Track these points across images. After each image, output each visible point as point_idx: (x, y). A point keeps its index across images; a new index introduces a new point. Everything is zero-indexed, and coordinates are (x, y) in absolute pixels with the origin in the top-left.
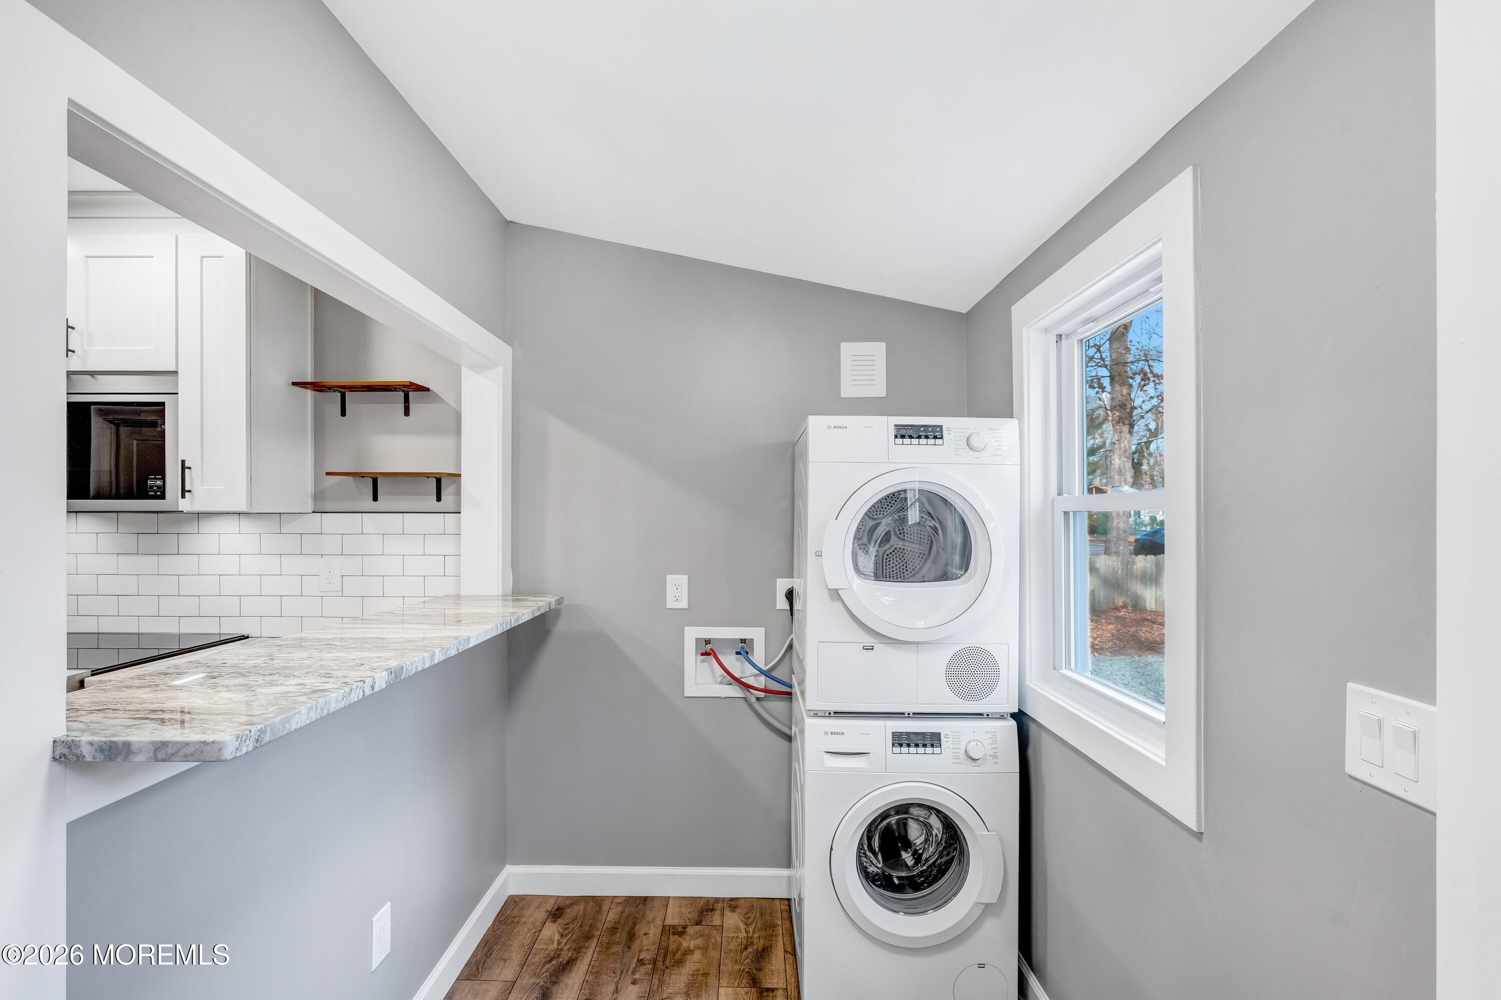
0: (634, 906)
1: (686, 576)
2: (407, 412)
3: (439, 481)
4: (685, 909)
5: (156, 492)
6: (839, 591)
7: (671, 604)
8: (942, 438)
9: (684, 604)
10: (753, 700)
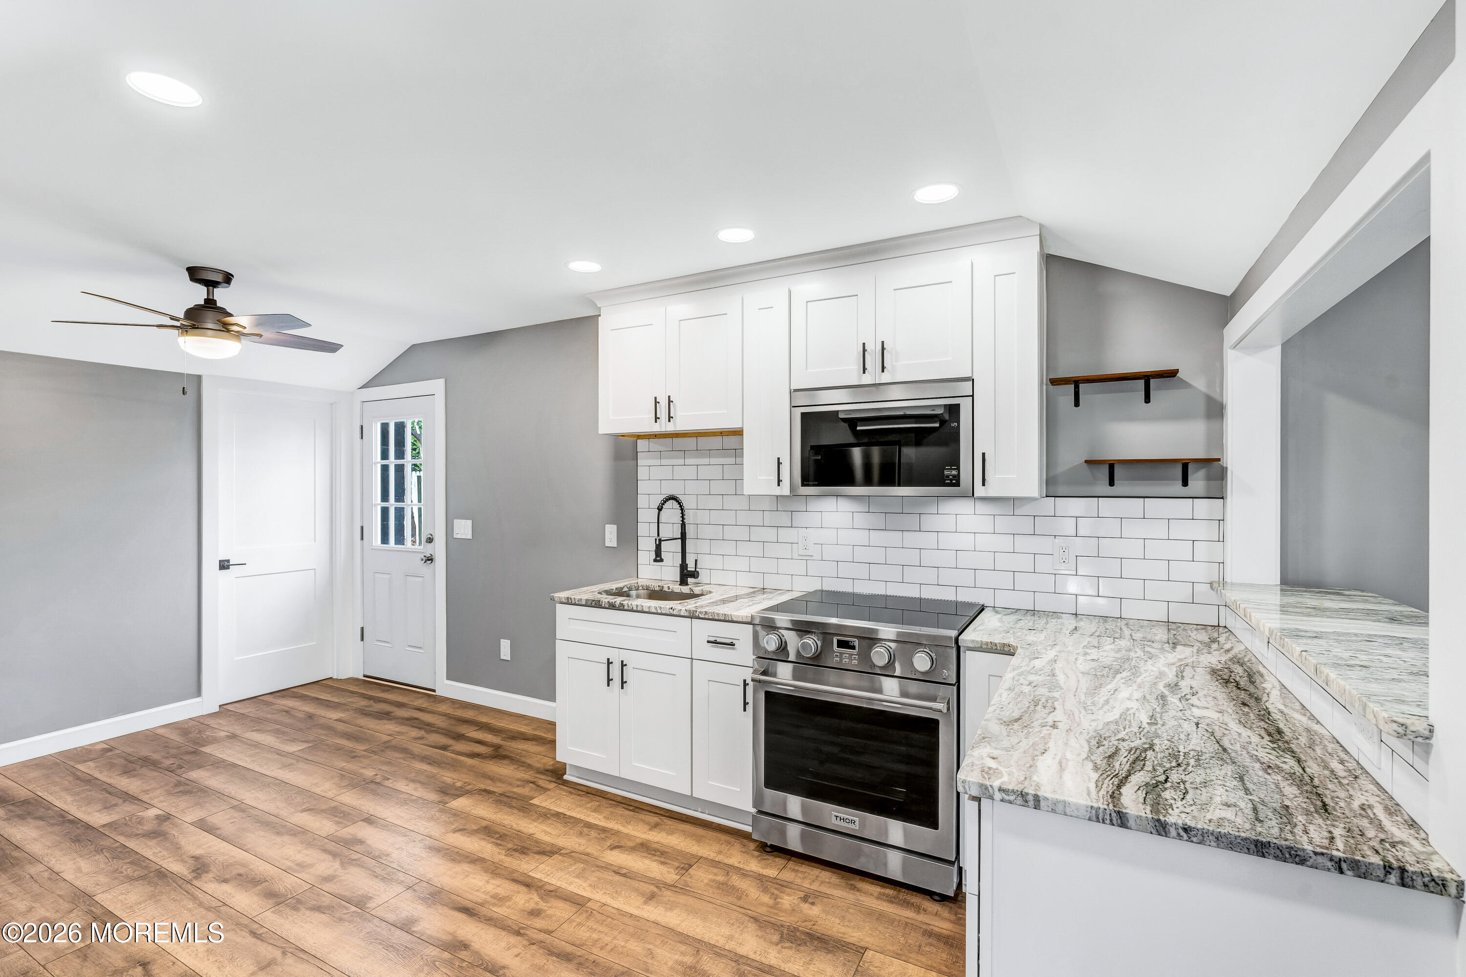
2: (1147, 399)
3: (1185, 466)
5: (951, 480)
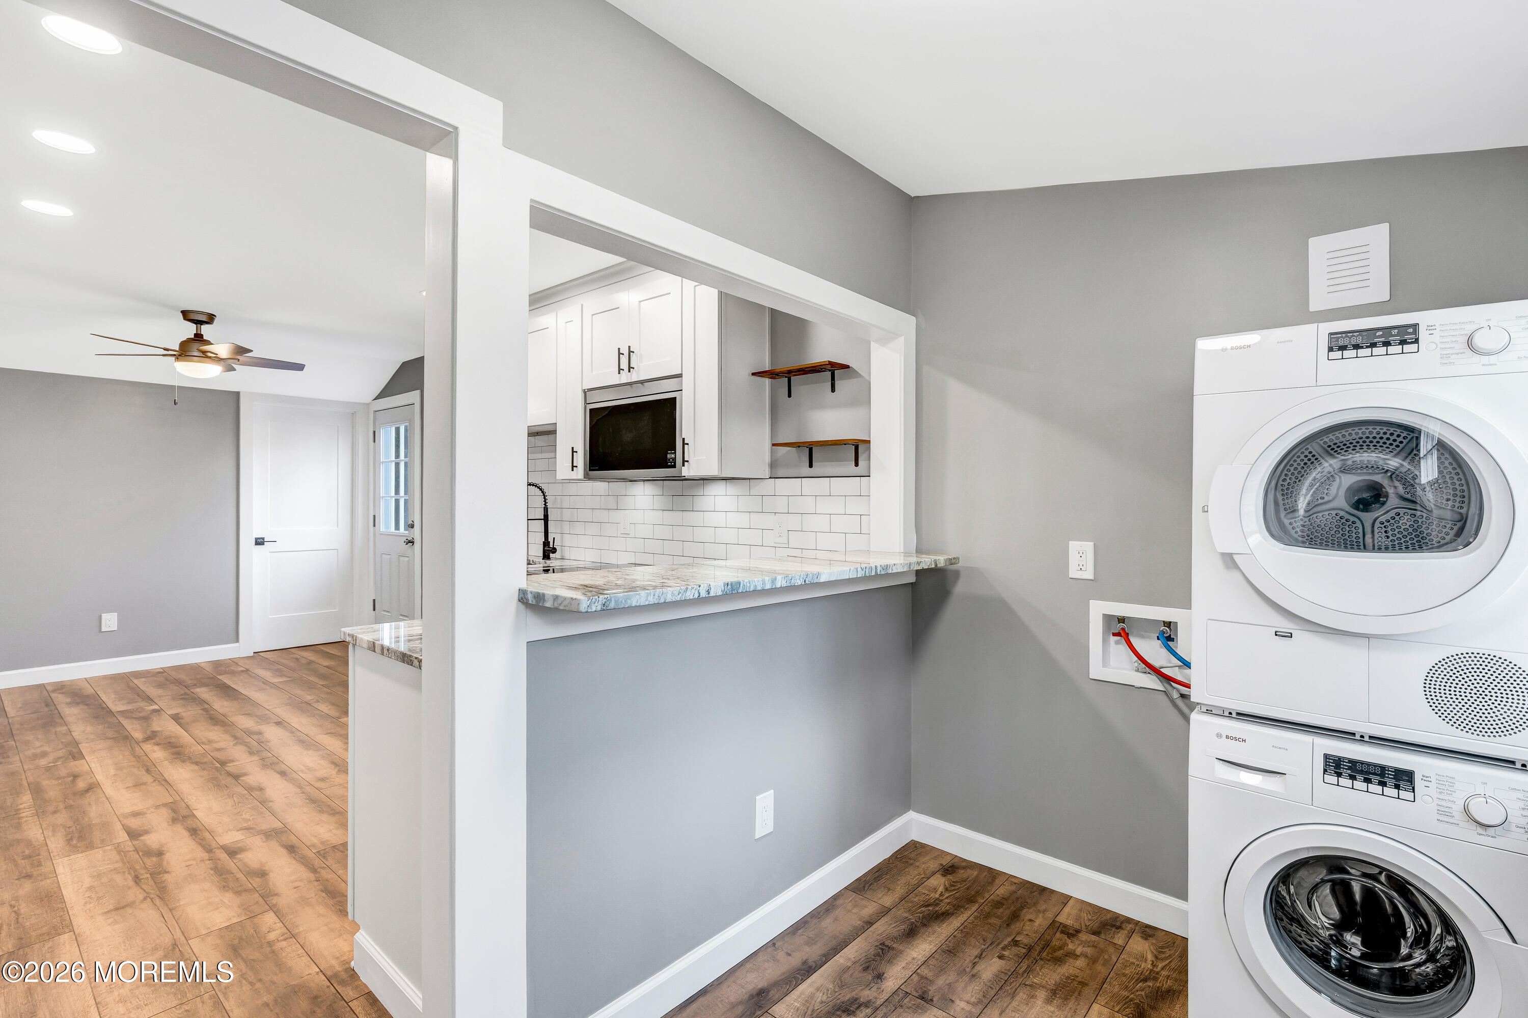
0: (1029, 892)
1: (1092, 544)
2: (833, 390)
3: (857, 448)
4: (1085, 915)
5: (670, 462)
6: (1235, 557)
7: (1074, 573)
8: (1416, 341)
9: (1089, 574)
10: (1175, 695)
